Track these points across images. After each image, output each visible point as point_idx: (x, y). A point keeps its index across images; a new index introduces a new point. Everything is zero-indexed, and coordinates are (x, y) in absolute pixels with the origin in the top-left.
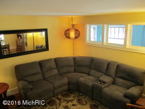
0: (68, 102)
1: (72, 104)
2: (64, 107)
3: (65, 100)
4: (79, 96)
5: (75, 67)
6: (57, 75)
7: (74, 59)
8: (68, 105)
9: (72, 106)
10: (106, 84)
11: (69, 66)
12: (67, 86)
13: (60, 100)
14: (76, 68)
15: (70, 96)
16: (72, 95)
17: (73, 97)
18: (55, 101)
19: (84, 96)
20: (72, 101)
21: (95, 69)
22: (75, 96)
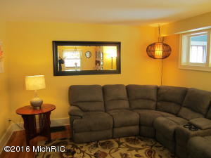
0: (131, 149)
1: (136, 153)
2: (121, 155)
3: (127, 146)
4: (152, 146)
5: (157, 101)
6: (127, 109)
7: (158, 89)
8: (129, 153)
9: (134, 157)
10: (200, 131)
11: (148, 99)
12: (137, 127)
13: (120, 144)
14: (158, 103)
15: (139, 143)
16: (142, 143)
17: (143, 146)
18: (112, 144)
19: (161, 148)
20: (137, 150)
21: (188, 107)
22: (147, 145)
